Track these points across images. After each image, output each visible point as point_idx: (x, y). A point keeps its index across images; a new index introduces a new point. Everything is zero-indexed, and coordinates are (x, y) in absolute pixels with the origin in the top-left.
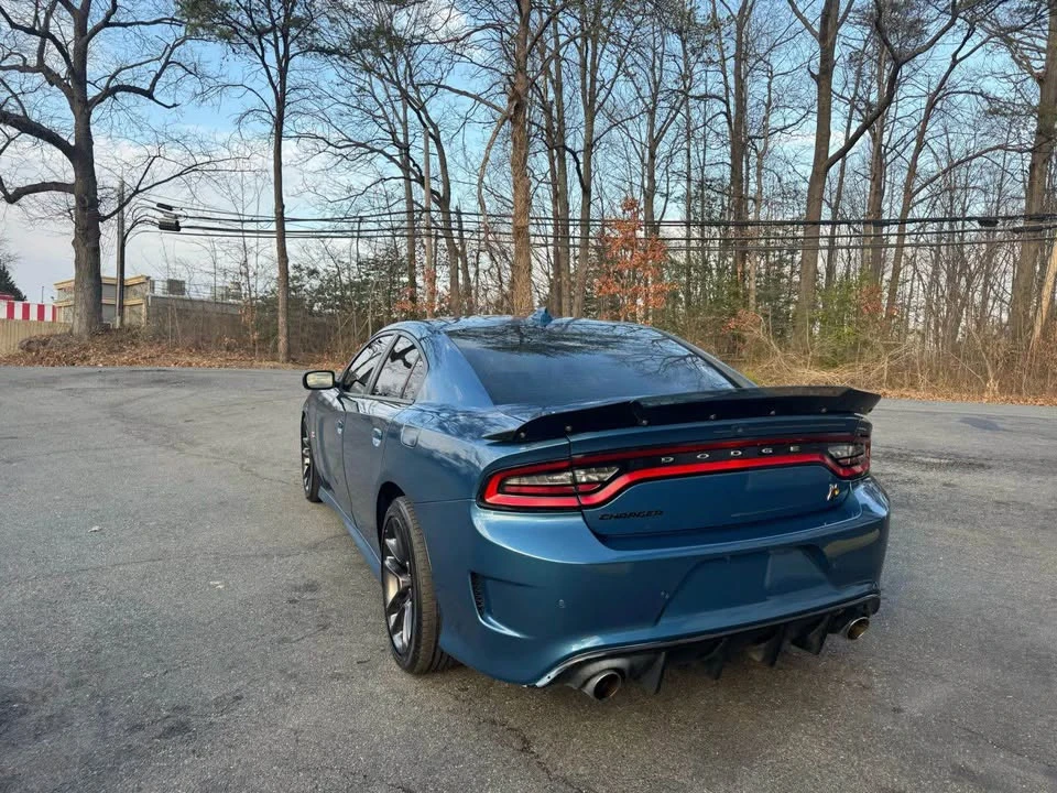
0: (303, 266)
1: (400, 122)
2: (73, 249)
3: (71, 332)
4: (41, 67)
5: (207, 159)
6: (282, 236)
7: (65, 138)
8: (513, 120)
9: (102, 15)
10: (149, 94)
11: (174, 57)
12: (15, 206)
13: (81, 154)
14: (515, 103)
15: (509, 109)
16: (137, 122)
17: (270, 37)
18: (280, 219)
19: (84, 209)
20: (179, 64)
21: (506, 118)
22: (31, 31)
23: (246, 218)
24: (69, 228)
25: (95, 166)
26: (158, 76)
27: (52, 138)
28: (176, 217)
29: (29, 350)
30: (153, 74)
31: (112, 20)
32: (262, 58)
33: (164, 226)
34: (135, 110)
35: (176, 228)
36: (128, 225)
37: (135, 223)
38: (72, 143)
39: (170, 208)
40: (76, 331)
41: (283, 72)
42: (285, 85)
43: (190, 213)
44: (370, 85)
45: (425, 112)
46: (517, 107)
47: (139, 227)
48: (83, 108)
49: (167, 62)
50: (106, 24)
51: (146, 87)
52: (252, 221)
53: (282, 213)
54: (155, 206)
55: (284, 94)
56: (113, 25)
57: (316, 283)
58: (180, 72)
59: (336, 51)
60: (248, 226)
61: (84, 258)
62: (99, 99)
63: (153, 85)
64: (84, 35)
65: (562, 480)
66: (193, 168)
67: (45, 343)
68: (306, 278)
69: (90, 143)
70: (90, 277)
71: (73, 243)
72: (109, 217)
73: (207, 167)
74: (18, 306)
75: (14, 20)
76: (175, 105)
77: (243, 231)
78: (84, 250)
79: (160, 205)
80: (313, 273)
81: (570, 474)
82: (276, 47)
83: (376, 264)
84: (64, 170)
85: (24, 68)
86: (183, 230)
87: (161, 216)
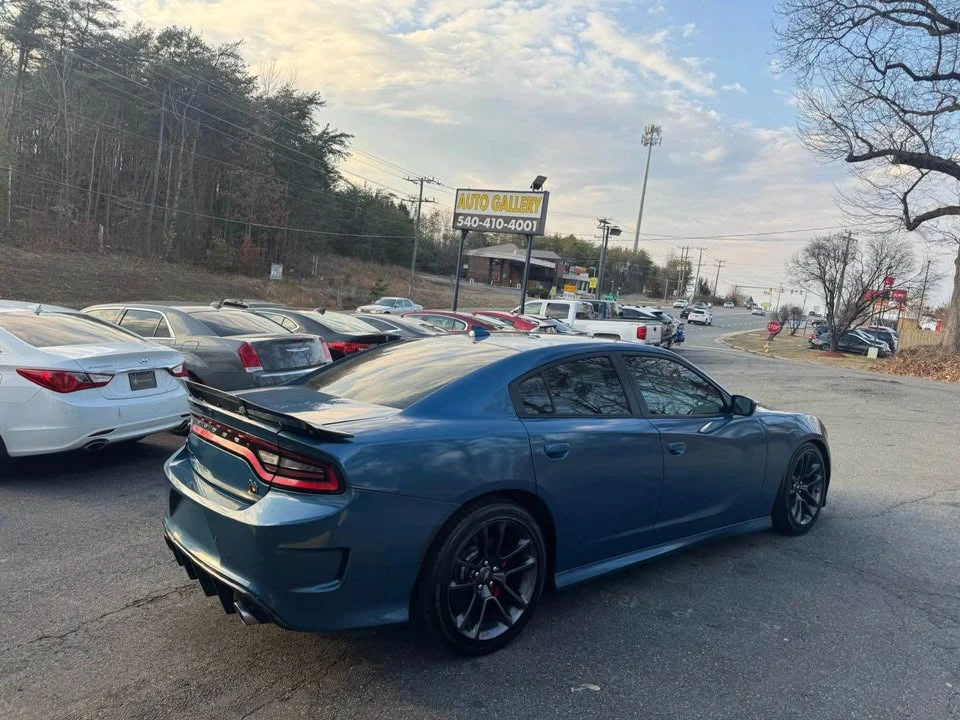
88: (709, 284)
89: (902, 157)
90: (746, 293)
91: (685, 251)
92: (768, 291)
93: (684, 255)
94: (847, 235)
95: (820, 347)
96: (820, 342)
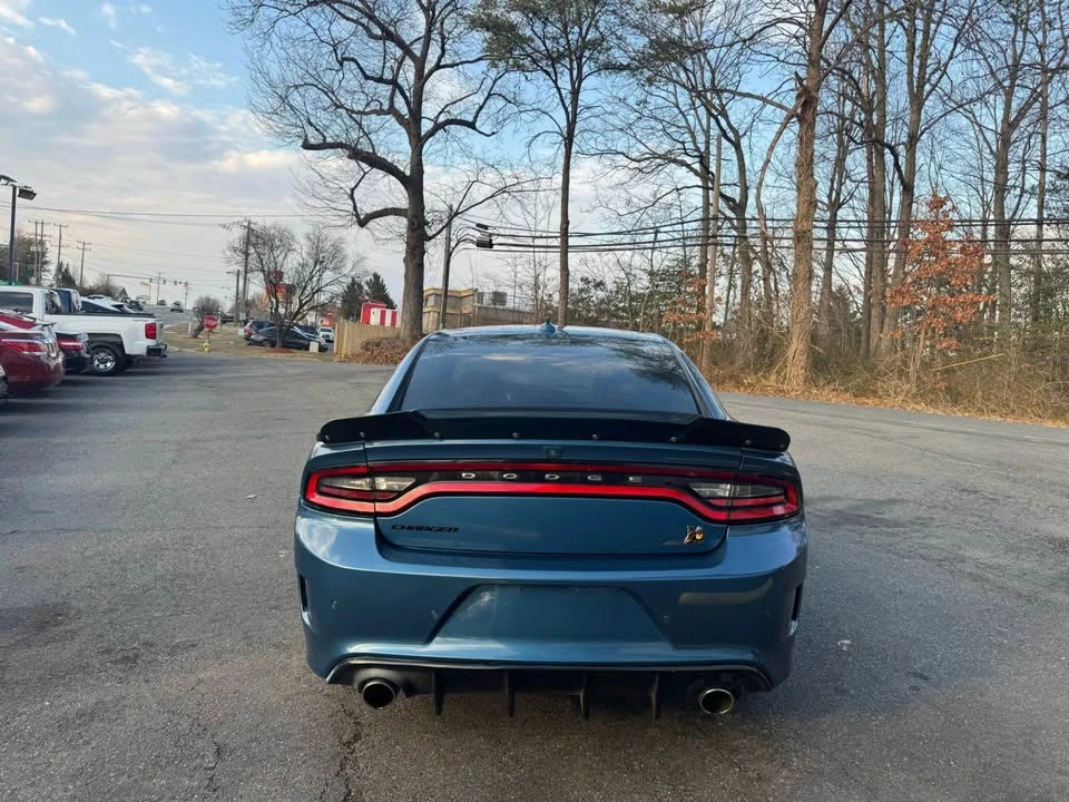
0: (590, 279)
1: (703, 130)
2: (403, 265)
3: (398, 337)
4: (392, 110)
5: (516, 181)
6: (565, 250)
7: (402, 169)
8: (801, 119)
9: (435, 60)
10: (472, 125)
11: (496, 89)
12: (364, 229)
13: (414, 183)
14: (803, 99)
15: (796, 107)
16: (466, 152)
17: (566, 62)
18: (565, 233)
19: (413, 231)
20: (500, 95)
21: (792, 117)
22: (380, 80)
23: (538, 234)
24: (401, 247)
25: (425, 194)
26: (481, 108)
27: (391, 169)
28: (491, 235)
29: (367, 350)
30: (477, 107)
31: (442, 63)
32: (555, 82)
33: (481, 244)
34: (465, 141)
35: (489, 245)
36: (453, 244)
37: (459, 242)
38: (408, 173)
39: (486, 227)
40: (402, 335)
41: (575, 93)
42: (576, 105)
43: (502, 232)
44: (675, 96)
45: (726, 117)
46: (804, 105)
47: (461, 246)
48: (418, 141)
49: (490, 95)
50: (438, 66)
51: (470, 118)
52: (541, 237)
53: (567, 228)
54: (474, 226)
55: (575, 115)
56: (444, 67)
57: (601, 294)
58: (501, 103)
59: (627, 67)
60: (538, 242)
61: (410, 273)
62: (432, 133)
63: (476, 117)
64: (421, 78)
65: (361, 485)
66: (502, 190)
67: (378, 345)
68: (593, 291)
69: (421, 172)
70: (415, 288)
71: (405, 260)
72: (434, 236)
73: (515, 188)
74: (389, 313)
75: (368, 73)
76: (493, 133)
77: (534, 247)
78: (411, 265)
79: (478, 225)
80: (599, 285)
81: (368, 480)
82: (571, 70)
83: (665, 275)
84: (400, 198)
85: (380, 112)
86: (495, 247)
87: (478, 234)
88: (71, 271)
89: (356, 154)
90: (118, 283)
91: (39, 227)
92: (147, 281)
93: (39, 232)
94: (246, 224)
95: (260, 344)
96: (261, 338)
